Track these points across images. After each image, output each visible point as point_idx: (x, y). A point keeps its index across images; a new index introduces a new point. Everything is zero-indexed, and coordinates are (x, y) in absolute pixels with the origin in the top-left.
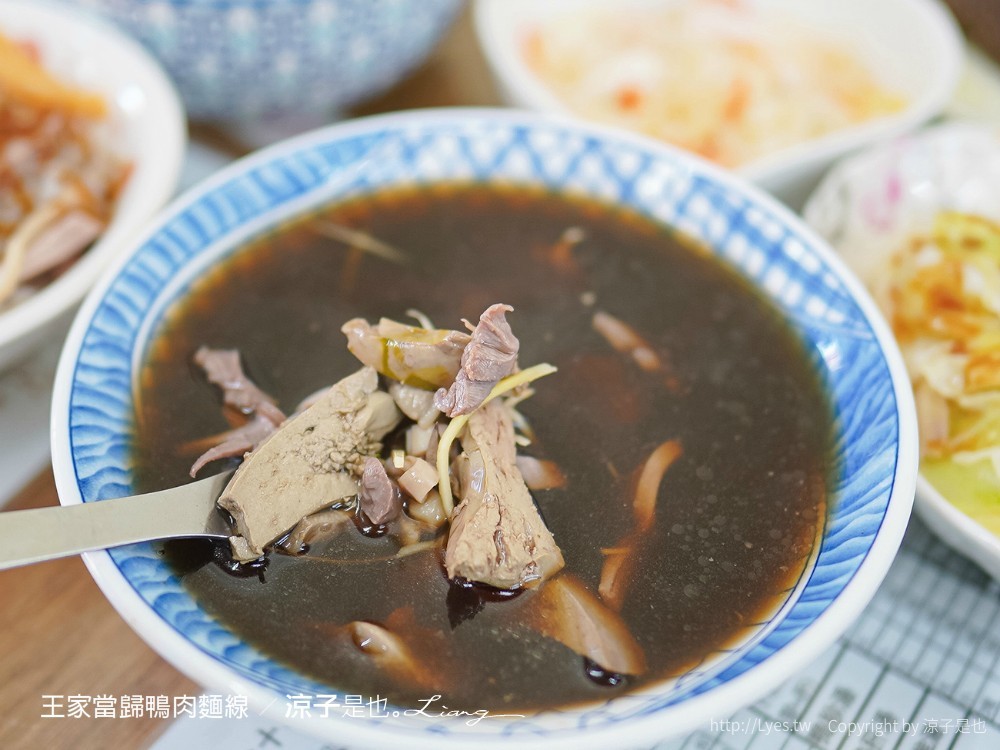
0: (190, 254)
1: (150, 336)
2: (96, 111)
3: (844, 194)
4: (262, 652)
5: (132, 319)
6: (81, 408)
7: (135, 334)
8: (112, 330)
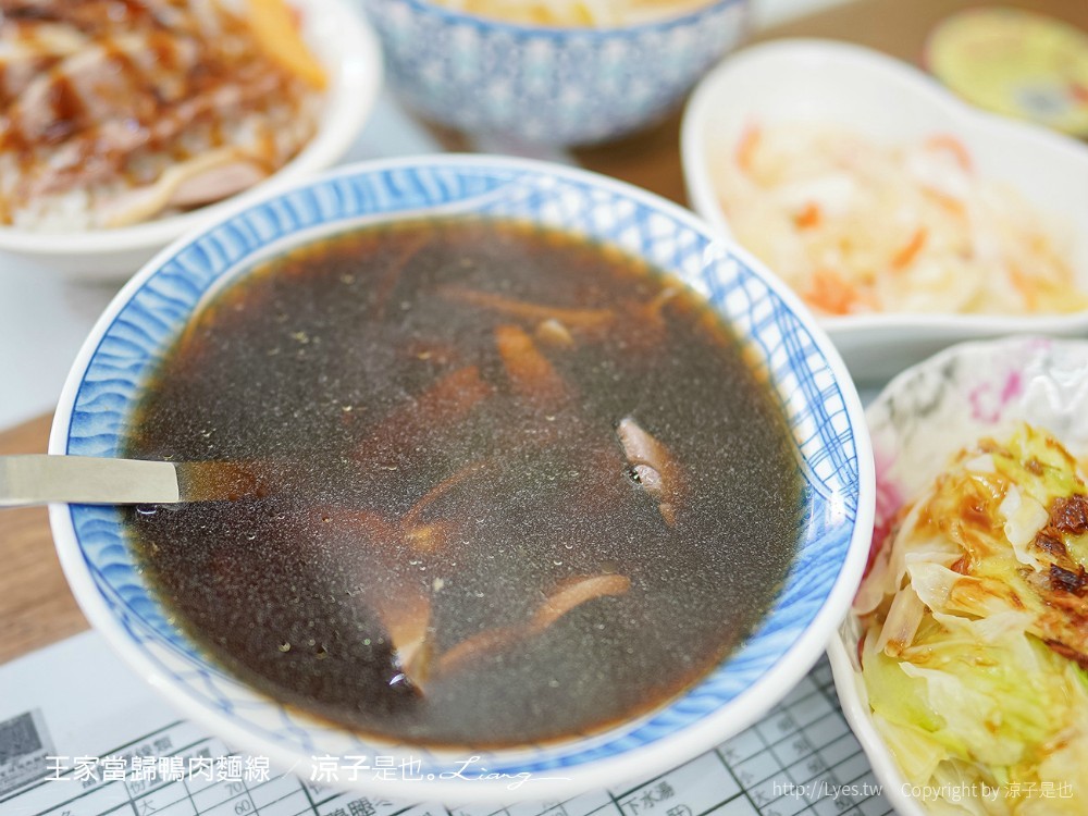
0: (298, 226)
1: (229, 283)
2: (318, 86)
3: (948, 372)
4: (150, 579)
5: (217, 264)
6: (126, 324)
7: (214, 278)
8: (192, 267)
